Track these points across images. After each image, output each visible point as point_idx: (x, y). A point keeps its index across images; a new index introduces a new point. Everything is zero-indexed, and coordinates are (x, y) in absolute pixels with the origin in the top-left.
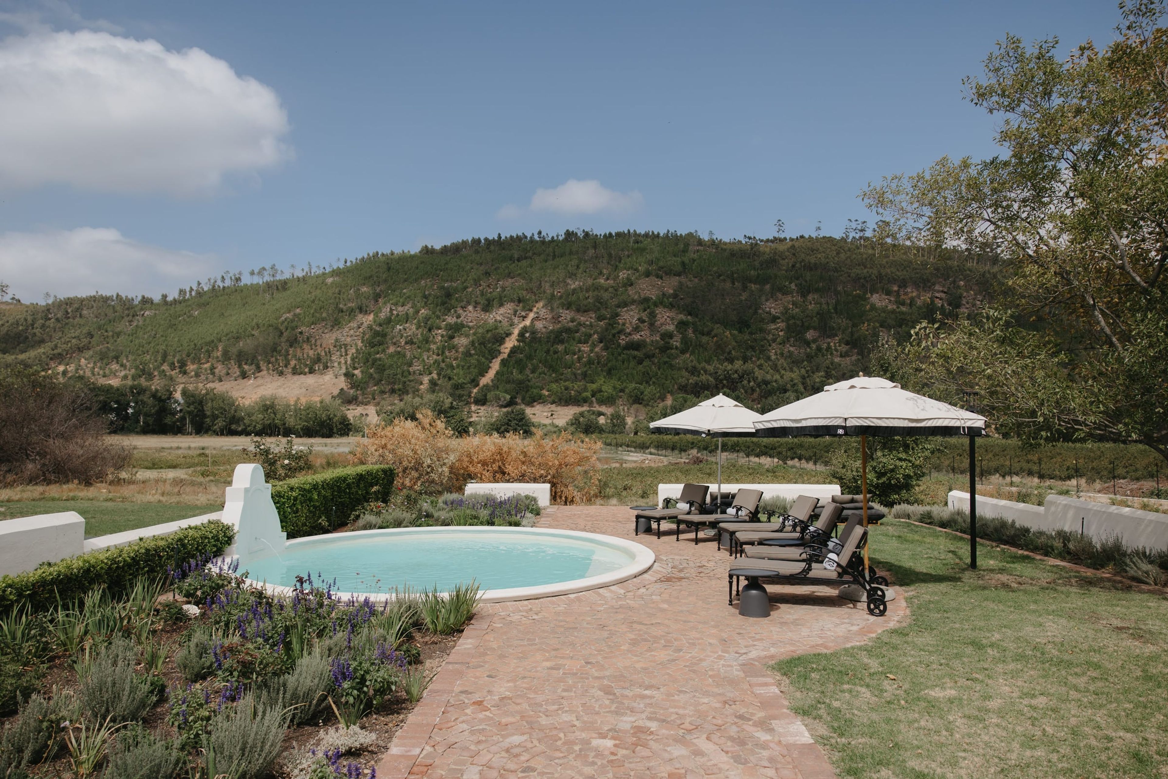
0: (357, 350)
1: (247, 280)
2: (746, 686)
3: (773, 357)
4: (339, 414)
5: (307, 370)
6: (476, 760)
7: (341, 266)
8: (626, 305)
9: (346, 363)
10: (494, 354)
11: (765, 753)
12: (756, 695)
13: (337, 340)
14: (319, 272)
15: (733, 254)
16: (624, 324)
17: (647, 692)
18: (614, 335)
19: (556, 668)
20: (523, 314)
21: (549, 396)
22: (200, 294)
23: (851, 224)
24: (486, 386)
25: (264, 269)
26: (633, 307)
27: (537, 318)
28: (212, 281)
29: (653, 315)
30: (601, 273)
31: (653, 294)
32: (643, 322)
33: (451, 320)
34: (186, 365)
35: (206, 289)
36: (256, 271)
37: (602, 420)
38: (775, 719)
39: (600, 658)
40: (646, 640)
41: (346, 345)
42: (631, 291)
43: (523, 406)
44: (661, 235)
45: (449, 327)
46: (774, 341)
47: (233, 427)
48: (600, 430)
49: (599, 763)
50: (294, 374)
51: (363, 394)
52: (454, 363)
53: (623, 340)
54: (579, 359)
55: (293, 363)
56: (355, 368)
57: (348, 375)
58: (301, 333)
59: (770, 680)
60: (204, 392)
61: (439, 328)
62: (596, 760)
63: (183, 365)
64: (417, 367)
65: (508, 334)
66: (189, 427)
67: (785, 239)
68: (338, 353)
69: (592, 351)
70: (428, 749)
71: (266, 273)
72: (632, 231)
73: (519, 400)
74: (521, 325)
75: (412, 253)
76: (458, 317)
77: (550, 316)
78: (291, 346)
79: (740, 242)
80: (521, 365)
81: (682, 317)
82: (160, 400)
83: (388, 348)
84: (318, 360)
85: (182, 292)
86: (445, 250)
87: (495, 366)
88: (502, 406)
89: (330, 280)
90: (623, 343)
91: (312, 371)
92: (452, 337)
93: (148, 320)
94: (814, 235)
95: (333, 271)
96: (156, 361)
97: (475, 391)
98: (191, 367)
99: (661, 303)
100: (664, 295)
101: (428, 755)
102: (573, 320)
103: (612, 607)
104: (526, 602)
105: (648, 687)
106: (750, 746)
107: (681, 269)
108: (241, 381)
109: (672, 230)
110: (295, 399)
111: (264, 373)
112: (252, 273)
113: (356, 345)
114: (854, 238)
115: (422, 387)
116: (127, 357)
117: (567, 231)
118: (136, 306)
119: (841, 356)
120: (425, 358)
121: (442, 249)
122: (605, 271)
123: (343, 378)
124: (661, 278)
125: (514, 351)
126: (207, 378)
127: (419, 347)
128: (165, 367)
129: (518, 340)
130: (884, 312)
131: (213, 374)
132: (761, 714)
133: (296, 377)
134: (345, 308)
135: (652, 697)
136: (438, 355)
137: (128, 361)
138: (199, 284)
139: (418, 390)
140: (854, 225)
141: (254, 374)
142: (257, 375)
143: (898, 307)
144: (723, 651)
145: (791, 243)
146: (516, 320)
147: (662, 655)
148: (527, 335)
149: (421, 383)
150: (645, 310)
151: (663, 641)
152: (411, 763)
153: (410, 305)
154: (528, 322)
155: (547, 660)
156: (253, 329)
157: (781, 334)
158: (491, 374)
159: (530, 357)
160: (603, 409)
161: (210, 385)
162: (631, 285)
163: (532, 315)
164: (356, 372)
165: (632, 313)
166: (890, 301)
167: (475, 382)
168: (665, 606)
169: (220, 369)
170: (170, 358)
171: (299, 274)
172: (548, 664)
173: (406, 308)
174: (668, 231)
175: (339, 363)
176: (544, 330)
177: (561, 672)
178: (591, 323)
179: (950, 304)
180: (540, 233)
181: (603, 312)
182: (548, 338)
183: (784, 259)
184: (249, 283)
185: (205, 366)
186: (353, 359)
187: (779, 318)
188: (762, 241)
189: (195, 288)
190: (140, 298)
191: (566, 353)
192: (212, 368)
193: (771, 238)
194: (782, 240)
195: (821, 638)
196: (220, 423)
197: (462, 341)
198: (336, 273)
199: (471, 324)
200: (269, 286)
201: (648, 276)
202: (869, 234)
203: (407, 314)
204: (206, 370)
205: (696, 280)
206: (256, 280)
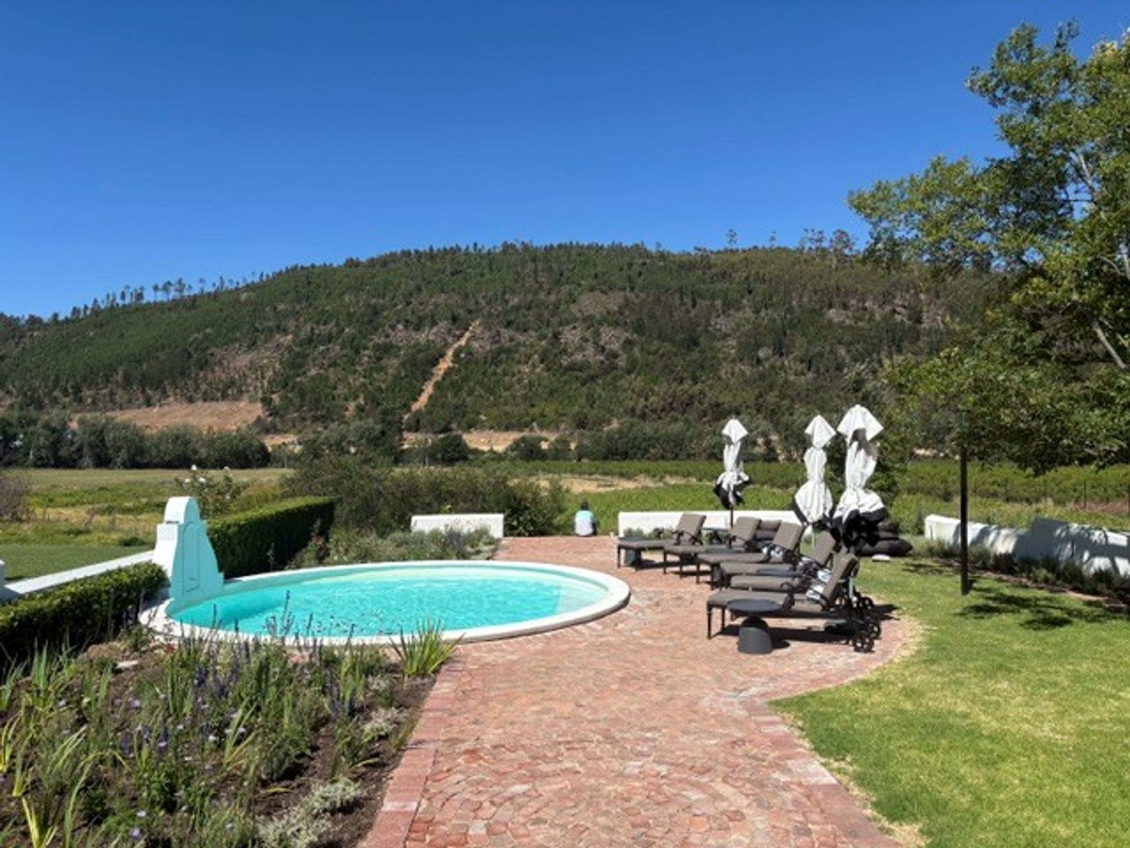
0: (275, 373)
1: (150, 297)
2: (753, 726)
3: (724, 377)
4: (256, 444)
5: (219, 395)
6: (480, 813)
7: (256, 280)
8: (568, 322)
9: (262, 387)
10: (426, 376)
11: (788, 796)
12: (766, 735)
13: (252, 362)
14: (232, 287)
15: (681, 266)
16: (566, 344)
17: (649, 735)
18: (556, 355)
19: (547, 711)
20: (458, 333)
21: (487, 421)
22: (96, 312)
23: (807, 234)
24: (419, 411)
25: (169, 283)
26: (576, 325)
27: (473, 338)
28: (111, 298)
29: (597, 334)
31: (597, 312)
32: (587, 340)
33: (379, 339)
34: (80, 391)
35: (103, 307)
36: (160, 287)
37: (544, 446)
38: (791, 759)
39: (590, 699)
40: (635, 678)
41: (262, 368)
42: (574, 308)
43: (460, 432)
44: (606, 246)
45: (377, 347)
46: (725, 359)
47: (138, 459)
48: (543, 456)
49: (614, 812)
50: (205, 400)
51: (282, 421)
52: (383, 386)
53: (565, 361)
54: (520, 381)
55: (204, 387)
56: (273, 392)
57: (266, 401)
58: (212, 355)
59: (776, 718)
60: (104, 421)
61: (366, 348)
62: (609, 809)
63: (77, 390)
64: (341, 390)
65: (442, 355)
66: (87, 460)
67: (737, 250)
68: (253, 376)
69: (532, 372)
70: (424, 803)
71: (172, 289)
72: (574, 243)
73: (454, 426)
74: (456, 346)
75: (335, 265)
76: (387, 336)
77: (488, 335)
78: (201, 369)
79: (689, 254)
80: (456, 388)
81: (627, 335)
82: (54, 430)
83: (309, 370)
84: (232, 383)
85: (75, 311)
86: (372, 262)
87: (429, 389)
88: (436, 433)
89: (244, 296)
90: (564, 363)
91: (225, 397)
92: (379, 359)
93: (36, 342)
94: (768, 246)
95: (248, 286)
96: (46, 387)
97: (406, 417)
98: (87, 393)
99: (606, 321)
100: (608, 313)
101: (425, 811)
102: (512, 339)
103: (592, 644)
104: (500, 642)
105: (650, 730)
106: (770, 789)
107: (627, 284)
108: (145, 409)
109: (617, 242)
110: (206, 428)
111: (171, 399)
112: (156, 288)
113: (274, 368)
114: (810, 248)
115: (347, 413)
116: (13, 382)
117: (505, 243)
118: (23, 326)
119: (796, 374)
120: (351, 380)
121: (368, 261)
123: (259, 405)
124: (606, 293)
125: (448, 372)
126: (106, 406)
127: (344, 369)
128: (57, 393)
129: (452, 362)
130: (842, 327)
131: (112, 401)
132: (773, 755)
133: (207, 404)
134: (260, 327)
135: (654, 740)
136: (365, 377)
137: (14, 387)
138: (96, 301)
139: (343, 416)
140: (810, 235)
141: (159, 400)
142: (163, 402)
143: (856, 323)
144: (720, 688)
145: (743, 256)
146: (450, 340)
147: (657, 695)
148: (463, 355)
149: (347, 409)
150: (588, 328)
151: (654, 679)
152: (410, 820)
153: (333, 323)
154: (463, 342)
155: (534, 703)
156: (157, 351)
157: (733, 351)
158: (424, 399)
159: (465, 379)
160: (544, 434)
161: (110, 414)
162: (574, 301)
163: (467, 334)
164: (275, 396)
165: (574, 332)
166: (848, 317)
167: (407, 407)
168: (650, 642)
169: (121, 395)
170: (62, 383)
171: (209, 289)
172: (536, 708)
173: (329, 326)
174: (613, 243)
175: (255, 388)
176: (480, 350)
177: (552, 715)
178: (531, 342)
179: (910, 319)
180: (475, 245)
181: (544, 331)
182: (486, 358)
183: (736, 271)
184: (152, 300)
185: (104, 391)
186: (270, 383)
187: (729, 335)
188: (712, 252)
189: (90, 306)
190: (27, 317)
191: (505, 374)
192: (112, 394)
193: (722, 249)
194: (733, 252)
195: (820, 672)
196: (123, 455)
197: (392, 364)
198: (249, 287)
199: (401, 344)
200: (175, 305)
201: (591, 292)
202: (825, 244)
203: (330, 334)
204: (104, 396)
205: (643, 295)
206: (161, 297)
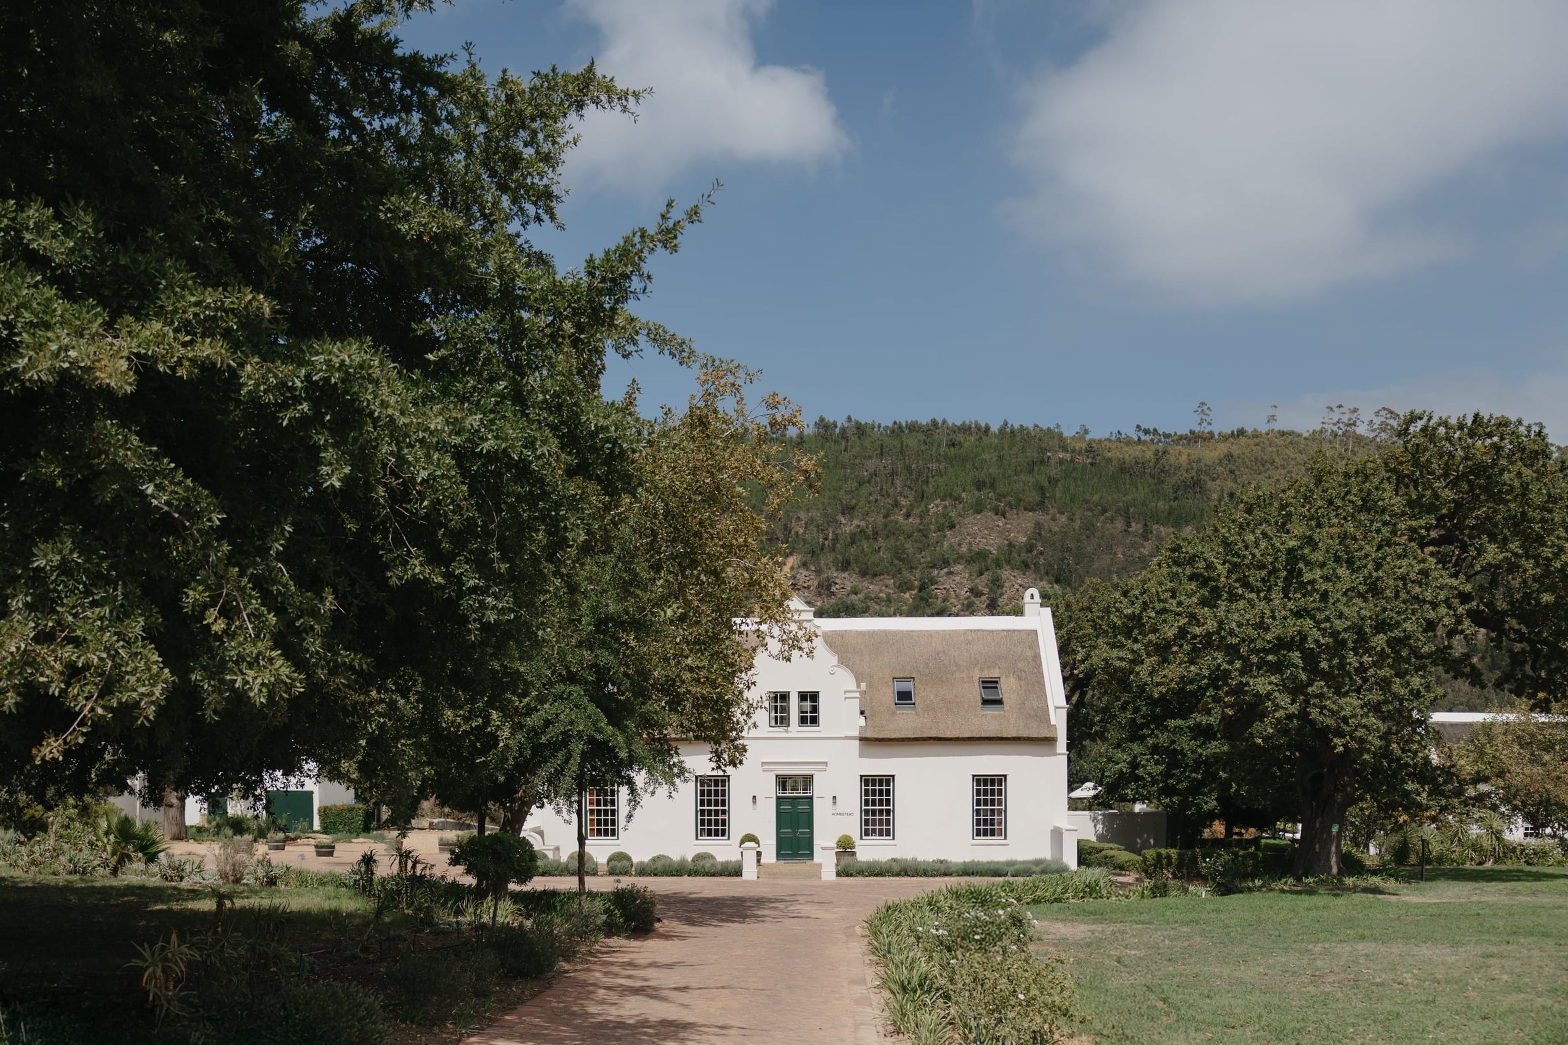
8: (946, 563)
15: (1123, 469)
16: (946, 599)
23: (1332, 415)
26: (958, 568)
27: (792, 587)
29: (995, 583)
30: (896, 504)
31: (992, 544)
32: (979, 594)
42: (953, 538)
44: (993, 428)
67: (1212, 435)
77: (816, 583)
79: (1129, 439)
81: (1044, 585)
94: (1263, 429)
99: (1008, 562)
100: (1011, 545)
102: (855, 591)
107: (1038, 498)
109: (1012, 423)
117: (822, 419)
122: (903, 501)
124: (1004, 515)
140: (1336, 414)
145: (1222, 445)
150: (981, 573)
162: (952, 527)
165: (957, 578)
174: (1006, 423)
178: (888, 595)
181: (906, 577)
183: (1214, 479)
188: (1169, 437)
193: (1185, 431)
194: (1207, 438)
201: (978, 512)
202: (1363, 431)
205: (1063, 519)
